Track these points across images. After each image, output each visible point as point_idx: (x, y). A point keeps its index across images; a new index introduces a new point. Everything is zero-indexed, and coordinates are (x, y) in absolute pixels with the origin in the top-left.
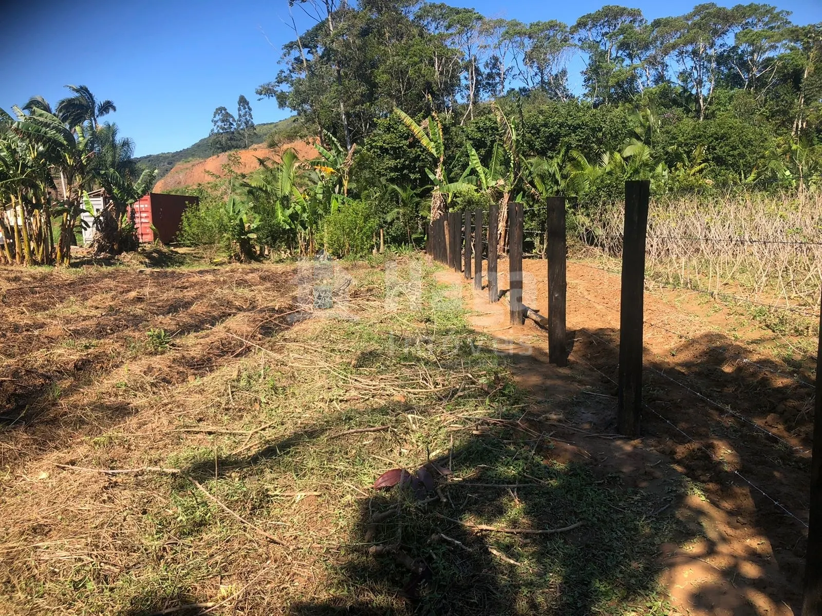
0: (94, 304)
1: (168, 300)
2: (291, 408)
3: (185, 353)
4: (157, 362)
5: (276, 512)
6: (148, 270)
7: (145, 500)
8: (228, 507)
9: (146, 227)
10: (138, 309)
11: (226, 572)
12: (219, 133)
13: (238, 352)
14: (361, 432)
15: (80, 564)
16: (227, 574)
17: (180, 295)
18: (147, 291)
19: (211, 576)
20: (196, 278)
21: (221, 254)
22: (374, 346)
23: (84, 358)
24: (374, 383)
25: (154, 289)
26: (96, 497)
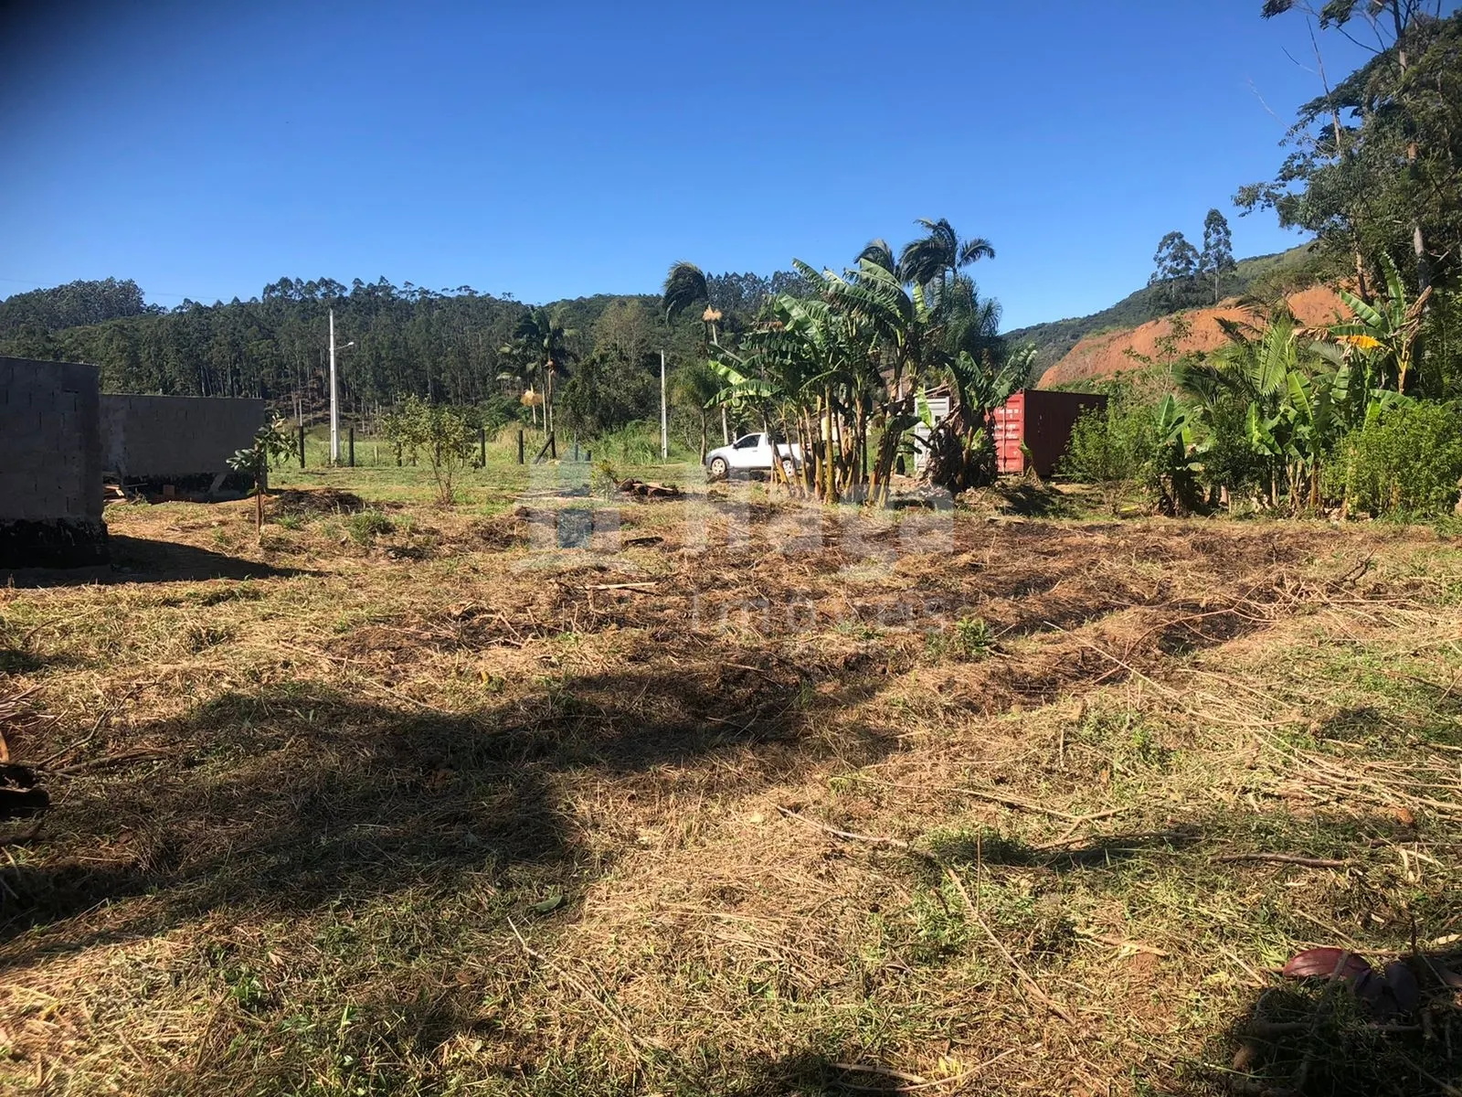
0: (904, 569)
1: (1017, 573)
2: (1164, 791)
3: (1014, 666)
4: (967, 675)
5: (1079, 964)
6: (1003, 520)
7: (879, 891)
8: (994, 933)
9: (1012, 448)
10: (964, 585)
11: (962, 1037)
12: (1165, 280)
13: (1105, 675)
14: (1287, 861)
15: (765, 959)
16: (962, 1041)
17: (1040, 566)
18: (988, 554)
19: (935, 1037)
20: (1078, 539)
21: (1135, 499)
22: (1381, 701)
23: (861, 652)
24: (1350, 774)
25: (1002, 553)
26: (811, 866)
